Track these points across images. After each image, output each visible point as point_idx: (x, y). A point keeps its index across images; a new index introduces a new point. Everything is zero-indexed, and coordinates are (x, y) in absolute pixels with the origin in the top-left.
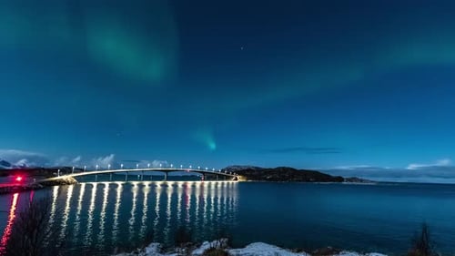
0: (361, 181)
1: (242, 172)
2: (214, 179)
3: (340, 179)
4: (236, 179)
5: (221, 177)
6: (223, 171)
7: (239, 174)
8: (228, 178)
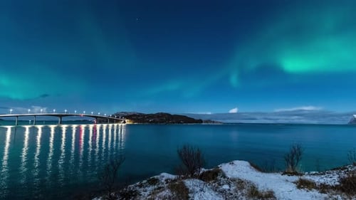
0: (214, 122)
1: (129, 117)
2: (106, 122)
3: (200, 121)
4: (125, 122)
5: (112, 121)
6: (113, 116)
7: (127, 119)
8: (118, 121)
